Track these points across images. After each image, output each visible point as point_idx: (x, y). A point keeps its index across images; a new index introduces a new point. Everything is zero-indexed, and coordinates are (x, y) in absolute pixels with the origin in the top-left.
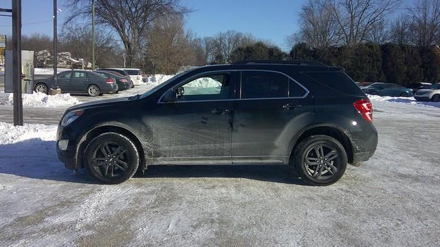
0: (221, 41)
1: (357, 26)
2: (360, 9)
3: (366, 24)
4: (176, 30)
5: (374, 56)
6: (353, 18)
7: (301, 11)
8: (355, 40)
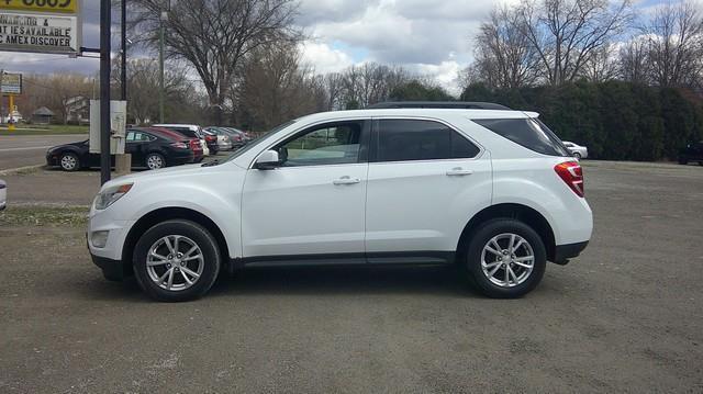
0: (353, 80)
1: (567, 55)
2: (571, 27)
3: (580, 51)
4: (285, 63)
5: (589, 101)
6: (559, 42)
7: (480, 32)
8: (563, 77)
